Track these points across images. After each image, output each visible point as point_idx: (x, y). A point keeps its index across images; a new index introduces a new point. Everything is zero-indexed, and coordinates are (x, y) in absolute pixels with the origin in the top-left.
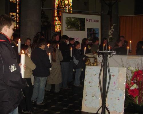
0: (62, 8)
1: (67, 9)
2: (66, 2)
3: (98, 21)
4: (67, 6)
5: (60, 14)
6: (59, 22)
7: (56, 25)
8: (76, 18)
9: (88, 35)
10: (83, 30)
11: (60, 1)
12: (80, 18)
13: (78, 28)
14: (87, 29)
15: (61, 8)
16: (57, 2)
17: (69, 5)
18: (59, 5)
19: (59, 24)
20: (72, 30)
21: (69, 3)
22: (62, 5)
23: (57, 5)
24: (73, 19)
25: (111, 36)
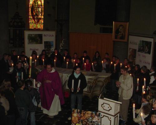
0: (36, 8)
1: (40, 9)
2: (39, 3)
3: (53, 36)
4: (40, 6)
5: (33, 14)
6: (33, 21)
7: (30, 23)
8: (36, 35)
9: (45, 47)
10: (41, 43)
11: (34, 2)
12: (39, 34)
13: (37, 42)
14: (45, 42)
15: (34, 8)
16: (31, 2)
17: (42, 6)
18: (33, 5)
19: (33, 22)
20: (33, 44)
21: (41, 4)
22: (36, 5)
23: (32, 5)
24: (33, 36)
25: (61, 48)
